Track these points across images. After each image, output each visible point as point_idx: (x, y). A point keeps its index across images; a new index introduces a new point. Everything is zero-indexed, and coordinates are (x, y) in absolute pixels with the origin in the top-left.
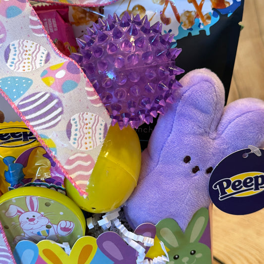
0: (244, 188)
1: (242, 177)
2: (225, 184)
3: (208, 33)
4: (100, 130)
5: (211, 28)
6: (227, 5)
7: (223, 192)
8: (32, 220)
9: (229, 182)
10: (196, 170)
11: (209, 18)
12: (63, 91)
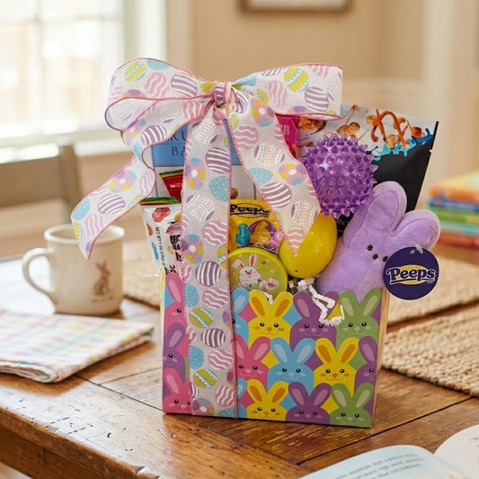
0: (409, 278)
1: (409, 268)
2: (395, 272)
3: (405, 155)
4: (312, 213)
5: (409, 151)
6: (423, 136)
7: (394, 278)
8: (249, 273)
9: (398, 270)
10: (375, 257)
11: (408, 143)
12: (294, 184)
